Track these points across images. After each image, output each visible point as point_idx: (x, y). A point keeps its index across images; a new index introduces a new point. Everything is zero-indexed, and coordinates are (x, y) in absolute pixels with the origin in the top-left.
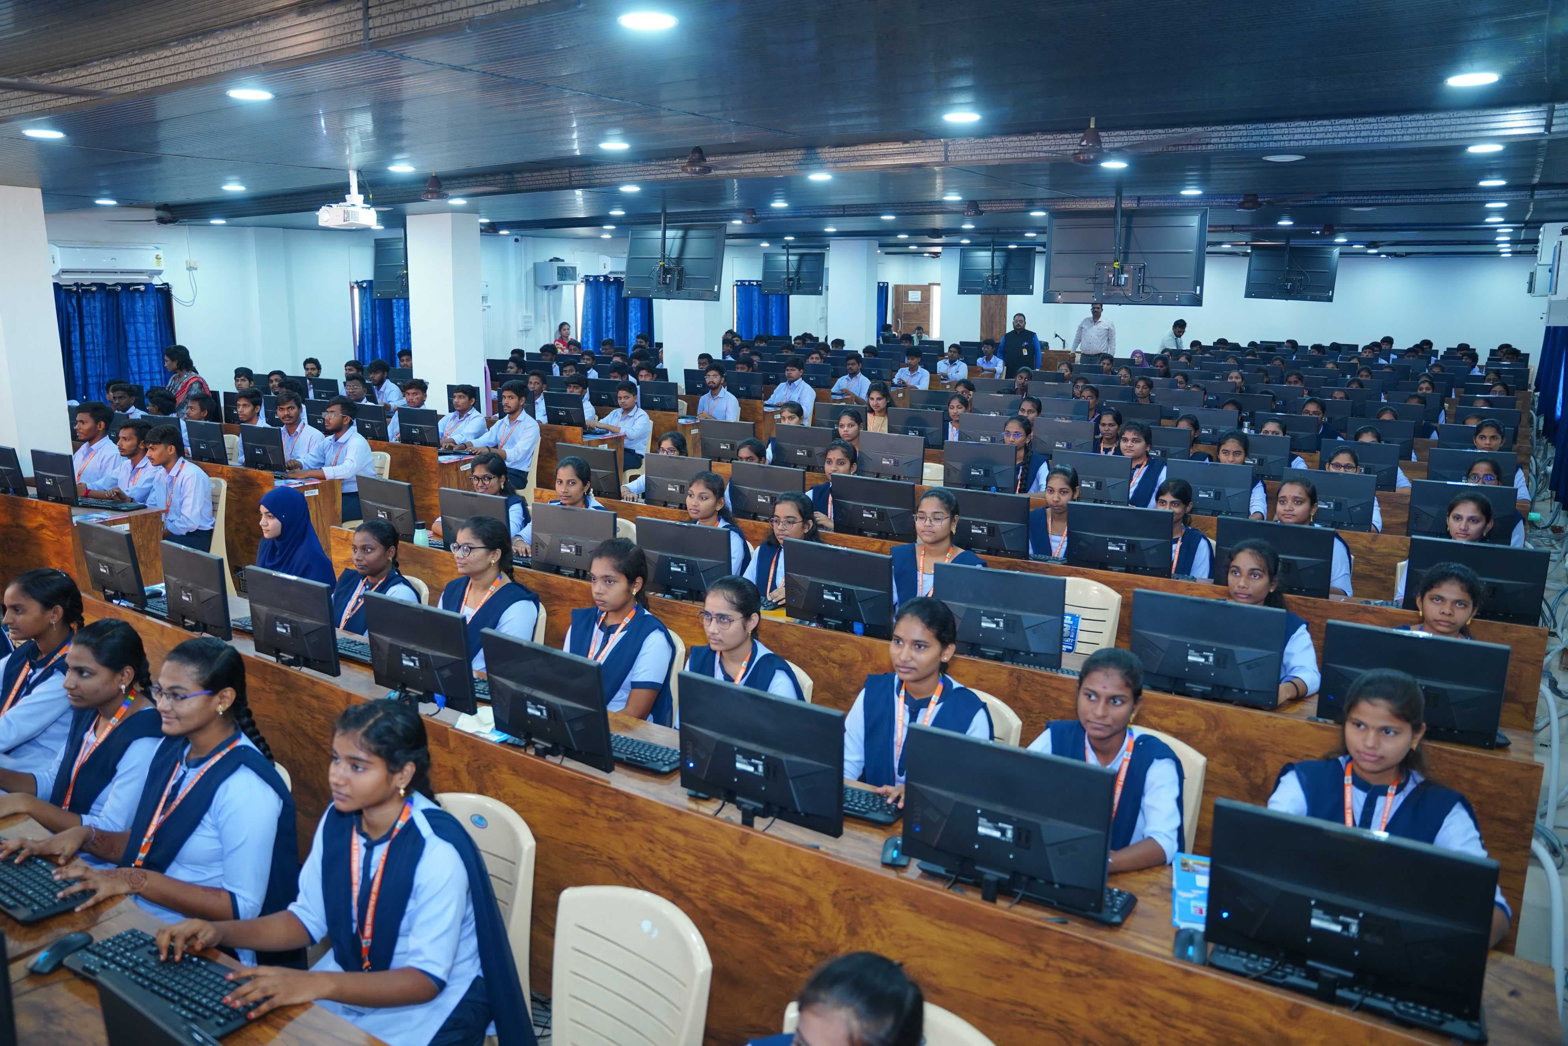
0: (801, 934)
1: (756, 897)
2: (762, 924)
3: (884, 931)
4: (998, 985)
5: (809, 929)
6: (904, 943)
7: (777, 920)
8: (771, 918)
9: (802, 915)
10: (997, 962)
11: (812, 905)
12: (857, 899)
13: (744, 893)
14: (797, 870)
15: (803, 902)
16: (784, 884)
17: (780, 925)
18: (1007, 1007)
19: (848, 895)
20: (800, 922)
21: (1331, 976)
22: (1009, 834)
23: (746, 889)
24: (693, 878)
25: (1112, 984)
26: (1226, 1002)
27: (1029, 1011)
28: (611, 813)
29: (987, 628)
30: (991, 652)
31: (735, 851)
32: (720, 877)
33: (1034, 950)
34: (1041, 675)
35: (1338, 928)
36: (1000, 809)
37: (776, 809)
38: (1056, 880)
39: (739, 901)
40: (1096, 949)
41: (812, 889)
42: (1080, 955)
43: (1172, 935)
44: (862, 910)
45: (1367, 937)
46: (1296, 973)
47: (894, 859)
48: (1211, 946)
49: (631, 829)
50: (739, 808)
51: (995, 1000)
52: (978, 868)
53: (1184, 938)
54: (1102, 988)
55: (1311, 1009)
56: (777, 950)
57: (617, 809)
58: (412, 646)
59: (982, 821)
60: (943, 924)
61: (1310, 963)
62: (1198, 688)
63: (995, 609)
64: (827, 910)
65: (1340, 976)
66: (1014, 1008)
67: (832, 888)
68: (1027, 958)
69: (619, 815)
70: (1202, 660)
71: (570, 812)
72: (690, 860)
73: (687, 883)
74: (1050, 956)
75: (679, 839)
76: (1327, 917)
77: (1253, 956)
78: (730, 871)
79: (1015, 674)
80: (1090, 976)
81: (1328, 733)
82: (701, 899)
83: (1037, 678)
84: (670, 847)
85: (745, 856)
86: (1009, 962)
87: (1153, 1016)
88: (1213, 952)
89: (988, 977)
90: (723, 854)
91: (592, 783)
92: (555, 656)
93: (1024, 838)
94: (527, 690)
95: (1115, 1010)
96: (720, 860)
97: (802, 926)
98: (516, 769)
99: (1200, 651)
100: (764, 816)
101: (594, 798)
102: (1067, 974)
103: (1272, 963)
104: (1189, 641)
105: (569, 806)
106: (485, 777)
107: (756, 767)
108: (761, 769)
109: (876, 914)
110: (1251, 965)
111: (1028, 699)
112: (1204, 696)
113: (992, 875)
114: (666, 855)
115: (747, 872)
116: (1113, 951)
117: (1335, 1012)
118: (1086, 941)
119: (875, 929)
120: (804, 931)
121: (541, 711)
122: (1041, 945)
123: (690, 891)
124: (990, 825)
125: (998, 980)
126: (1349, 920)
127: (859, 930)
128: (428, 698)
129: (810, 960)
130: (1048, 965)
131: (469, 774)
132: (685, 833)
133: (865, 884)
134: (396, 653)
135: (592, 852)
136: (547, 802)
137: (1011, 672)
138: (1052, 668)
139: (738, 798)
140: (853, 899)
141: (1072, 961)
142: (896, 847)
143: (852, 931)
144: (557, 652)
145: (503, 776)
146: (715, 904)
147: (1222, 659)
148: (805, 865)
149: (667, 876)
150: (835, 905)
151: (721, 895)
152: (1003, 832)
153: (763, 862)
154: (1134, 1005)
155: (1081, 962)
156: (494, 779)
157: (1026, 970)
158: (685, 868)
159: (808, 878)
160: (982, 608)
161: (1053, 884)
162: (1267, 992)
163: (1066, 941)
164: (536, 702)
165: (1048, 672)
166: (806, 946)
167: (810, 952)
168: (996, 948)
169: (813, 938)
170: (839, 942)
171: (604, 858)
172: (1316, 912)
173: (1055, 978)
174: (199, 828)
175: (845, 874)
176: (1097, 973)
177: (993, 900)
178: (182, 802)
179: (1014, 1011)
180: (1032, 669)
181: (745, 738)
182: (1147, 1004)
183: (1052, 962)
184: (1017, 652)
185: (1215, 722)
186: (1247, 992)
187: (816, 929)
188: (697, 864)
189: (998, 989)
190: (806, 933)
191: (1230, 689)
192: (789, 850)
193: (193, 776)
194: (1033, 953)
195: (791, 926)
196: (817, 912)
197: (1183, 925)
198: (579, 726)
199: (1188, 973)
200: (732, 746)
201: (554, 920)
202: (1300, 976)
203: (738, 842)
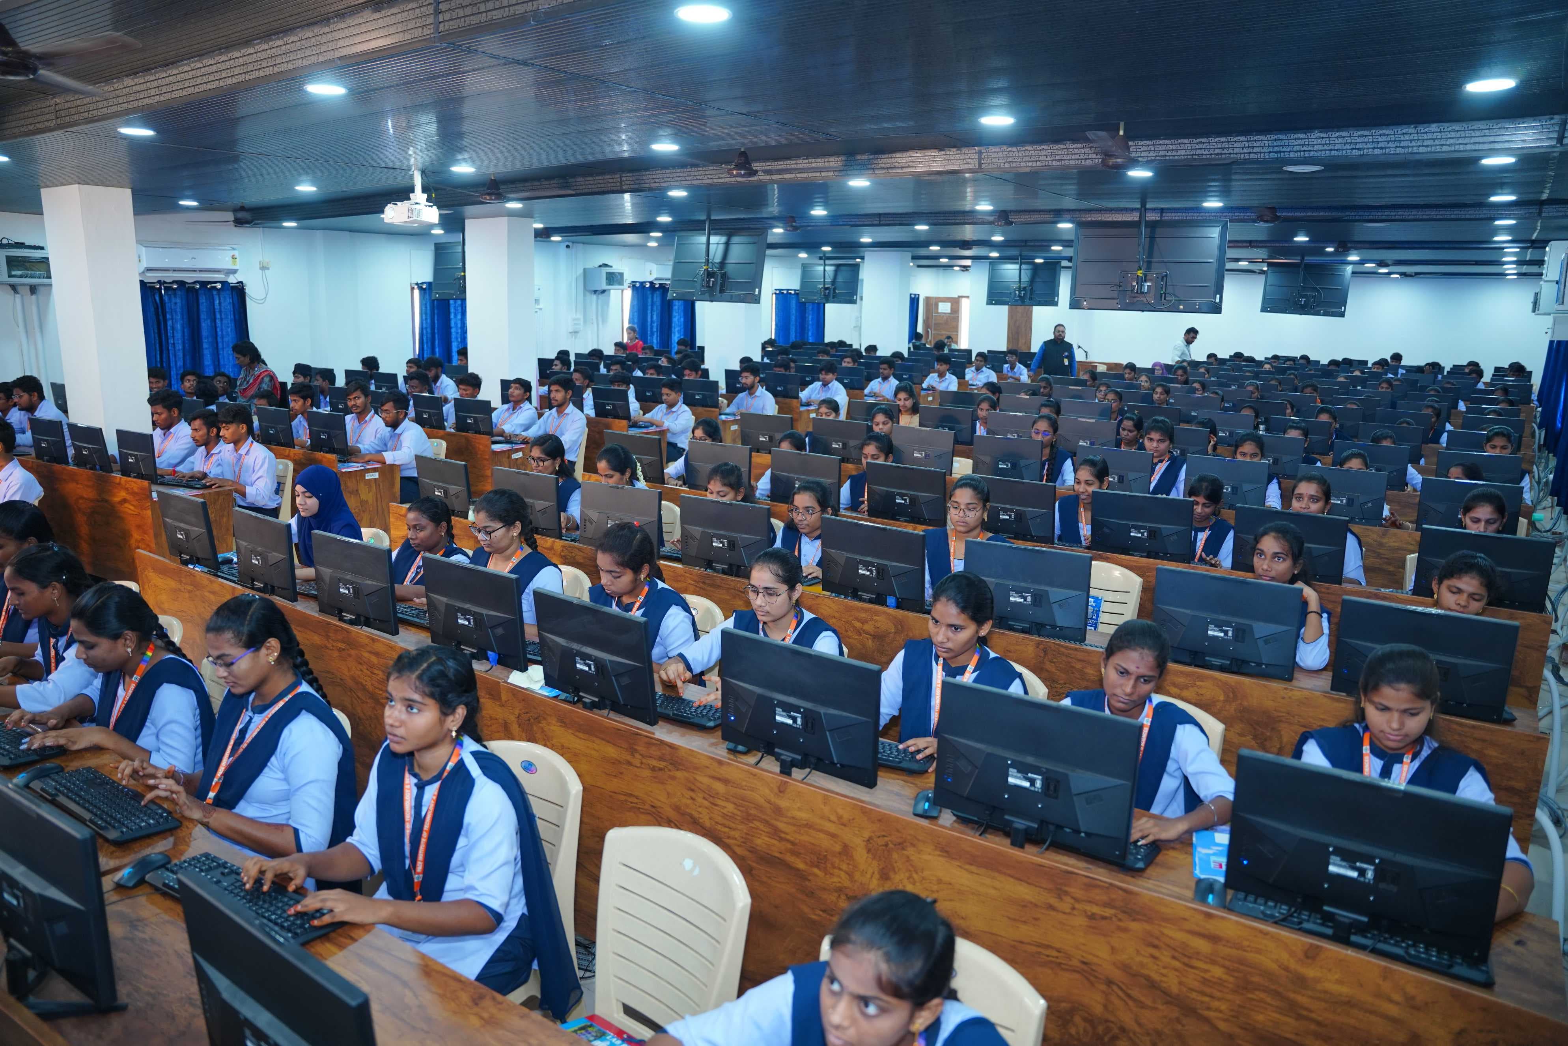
0: (835, 879)
1: (793, 843)
2: (798, 870)
3: (915, 876)
4: (1024, 928)
5: (843, 874)
6: (935, 888)
7: (813, 865)
8: (806, 863)
9: (836, 861)
10: (1024, 905)
11: (846, 851)
12: (891, 845)
13: (781, 839)
14: (833, 818)
15: (838, 848)
16: (820, 831)
17: (816, 870)
18: (1033, 949)
19: (881, 841)
20: (834, 867)
21: (1346, 920)
22: (1038, 784)
23: (783, 835)
24: (733, 825)
25: (1134, 926)
26: (1246, 943)
27: (1055, 953)
28: (654, 763)
29: (1015, 603)
30: (1018, 625)
31: (773, 799)
32: (757, 824)
33: (1061, 893)
34: (1067, 648)
35: (1354, 874)
36: (1030, 760)
37: (813, 760)
38: (1083, 829)
39: (776, 847)
40: (1120, 892)
41: (847, 835)
42: (1105, 898)
43: (1193, 885)
44: (895, 856)
45: (1382, 886)
46: (1312, 919)
47: (926, 811)
48: (1230, 893)
49: (673, 778)
50: (777, 759)
51: (1022, 942)
52: (1007, 817)
53: (1204, 888)
54: (1125, 930)
55: (1327, 949)
56: (811, 894)
57: (661, 759)
58: (467, 606)
59: (1012, 771)
60: (973, 868)
61: (1326, 908)
62: (1217, 662)
63: (1023, 584)
64: (861, 855)
65: (1355, 920)
66: (1039, 950)
67: (867, 835)
68: (1053, 901)
69: (662, 764)
70: (1222, 635)
71: (615, 762)
72: (730, 807)
73: (726, 830)
74: (1077, 900)
75: (719, 787)
76: (1344, 863)
77: (1271, 904)
78: (768, 818)
79: (1041, 647)
80: (1114, 919)
81: (1342, 705)
82: (739, 846)
83: (1063, 650)
84: (711, 795)
85: (783, 803)
86: (1036, 905)
87: (1174, 958)
88: (1231, 900)
89: (1015, 920)
90: (761, 801)
91: (638, 734)
92: (604, 613)
93: (1052, 788)
94: (576, 646)
95: (1138, 952)
96: (759, 807)
97: (836, 871)
98: (564, 721)
99: (1219, 626)
100: (802, 767)
101: (638, 748)
102: (1092, 917)
103: (1289, 910)
104: (1209, 616)
105: (614, 756)
106: (535, 728)
107: (794, 719)
108: (799, 721)
109: (908, 859)
110: (1268, 912)
111: (1054, 670)
112: (1222, 669)
113: (1020, 823)
114: (706, 803)
115: (785, 820)
116: (1136, 894)
117: (1350, 952)
118: (1111, 884)
119: (907, 874)
120: (839, 876)
121: (589, 666)
122: (1066, 888)
123: (729, 837)
124: (1019, 775)
125: (1025, 922)
126: (1365, 866)
127: (892, 875)
128: (482, 656)
129: (843, 904)
130: (1073, 908)
131: (519, 725)
132: (726, 781)
133: (898, 831)
134: (452, 612)
135: (636, 801)
136: (593, 753)
137: (1038, 644)
138: (1075, 641)
139: (776, 750)
140: (886, 845)
141: (1097, 905)
142: (928, 799)
143: (885, 876)
144: (606, 609)
145: (553, 728)
146: (753, 850)
147: (1241, 633)
148: (840, 811)
149: (708, 824)
150: (869, 851)
151: (759, 842)
152: (1032, 782)
153: (800, 809)
154: (1155, 947)
155: (1106, 905)
156: (543, 731)
157: (1053, 913)
158: (724, 816)
159: (845, 825)
160: (1011, 583)
161: (1079, 832)
162: (1284, 934)
163: (1091, 885)
164: (585, 657)
165: (1072, 645)
166: (840, 890)
167: (843, 897)
168: (1024, 892)
169: (847, 883)
170: (871, 887)
171: (647, 807)
172: (1333, 859)
173: (1080, 921)
174: (266, 770)
175: (879, 821)
176: (1121, 916)
177: (1022, 847)
178: (249, 745)
179: (1040, 953)
180: (1057, 641)
181: (784, 692)
182: (1169, 946)
183: (1077, 906)
184: (1043, 625)
185: (1233, 693)
186: (1266, 934)
187: (850, 875)
188: (736, 812)
189: (1025, 932)
190: (840, 879)
191: (1248, 662)
192: (826, 798)
193: (259, 722)
194: (1060, 898)
195: (826, 872)
196: (851, 858)
197: (1202, 877)
198: (625, 681)
199: (1209, 916)
200: (772, 700)
201: (599, 867)
202: (1315, 923)
203: (776, 790)
